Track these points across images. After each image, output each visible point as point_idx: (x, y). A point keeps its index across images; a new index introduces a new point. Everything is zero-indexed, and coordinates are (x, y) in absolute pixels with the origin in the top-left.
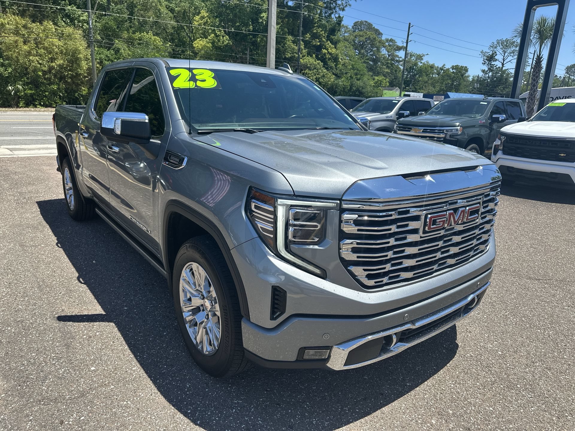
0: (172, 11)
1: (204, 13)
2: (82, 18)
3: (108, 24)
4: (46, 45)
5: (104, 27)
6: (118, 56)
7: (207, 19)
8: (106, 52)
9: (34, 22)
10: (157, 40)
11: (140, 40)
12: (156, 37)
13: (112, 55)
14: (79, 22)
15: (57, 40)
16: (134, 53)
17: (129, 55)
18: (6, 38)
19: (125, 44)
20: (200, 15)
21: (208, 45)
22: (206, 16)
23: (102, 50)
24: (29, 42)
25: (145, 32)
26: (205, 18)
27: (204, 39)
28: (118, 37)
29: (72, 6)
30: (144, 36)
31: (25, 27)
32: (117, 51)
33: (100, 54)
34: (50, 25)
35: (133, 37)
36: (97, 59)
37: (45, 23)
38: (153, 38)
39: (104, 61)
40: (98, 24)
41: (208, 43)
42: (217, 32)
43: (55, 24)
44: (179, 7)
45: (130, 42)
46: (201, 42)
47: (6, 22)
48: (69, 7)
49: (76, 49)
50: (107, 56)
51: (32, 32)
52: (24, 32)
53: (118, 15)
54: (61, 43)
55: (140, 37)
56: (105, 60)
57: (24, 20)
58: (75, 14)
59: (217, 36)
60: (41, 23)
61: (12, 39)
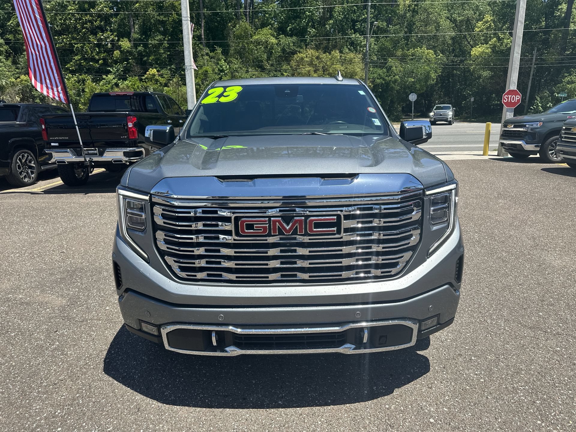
0: (454, 21)
1: (488, 18)
2: (363, 43)
3: (384, 45)
4: (331, 71)
5: (380, 48)
6: (389, 74)
7: (491, 23)
8: (380, 71)
9: (324, 53)
10: (431, 53)
11: (412, 56)
12: (430, 51)
13: (384, 74)
14: (361, 47)
15: (340, 66)
16: (404, 68)
17: (400, 71)
18: (303, 69)
19: (398, 62)
20: (484, 20)
21: (487, 51)
22: (489, 20)
23: (376, 69)
24: (318, 70)
25: (418, 48)
26: (489, 22)
27: (485, 45)
28: (392, 55)
29: (356, 34)
30: (417, 51)
31: (318, 58)
32: (389, 69)
33: (374, 73)
34: (337, 53)
35: (407, 53)
36: (370, 78)
37: (333, 53)
38: (426, 51)
39: (376, 79)
40: (376, 47)
41: (487, 48)
42: (500, 35)
43: (341, 52)
44: (462, 16)
45: (403, 59)
46: (479, 49)
47: (305, 56)
48: (354, 36)
49: (354, 72)
50: (379, 75)
51: (322, 61)
52: (316, 62)
53: (394, 35)
54: (342, 68)
55: (414, 53)
56: (378, 78)
57: (318, 53)
58: (358, 41)
59: (499, 39)
60: (330, 53)
61: (307, 69)
